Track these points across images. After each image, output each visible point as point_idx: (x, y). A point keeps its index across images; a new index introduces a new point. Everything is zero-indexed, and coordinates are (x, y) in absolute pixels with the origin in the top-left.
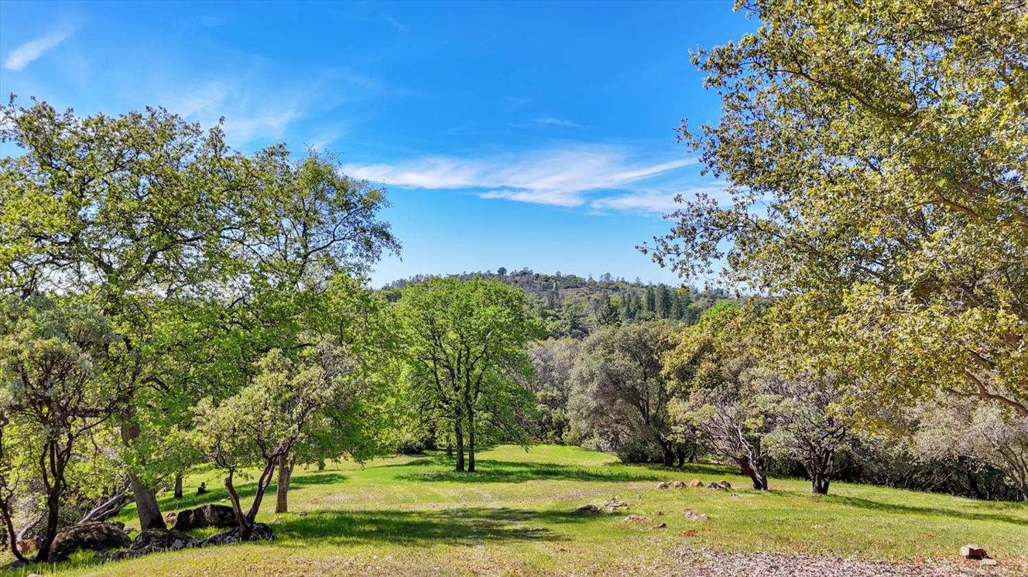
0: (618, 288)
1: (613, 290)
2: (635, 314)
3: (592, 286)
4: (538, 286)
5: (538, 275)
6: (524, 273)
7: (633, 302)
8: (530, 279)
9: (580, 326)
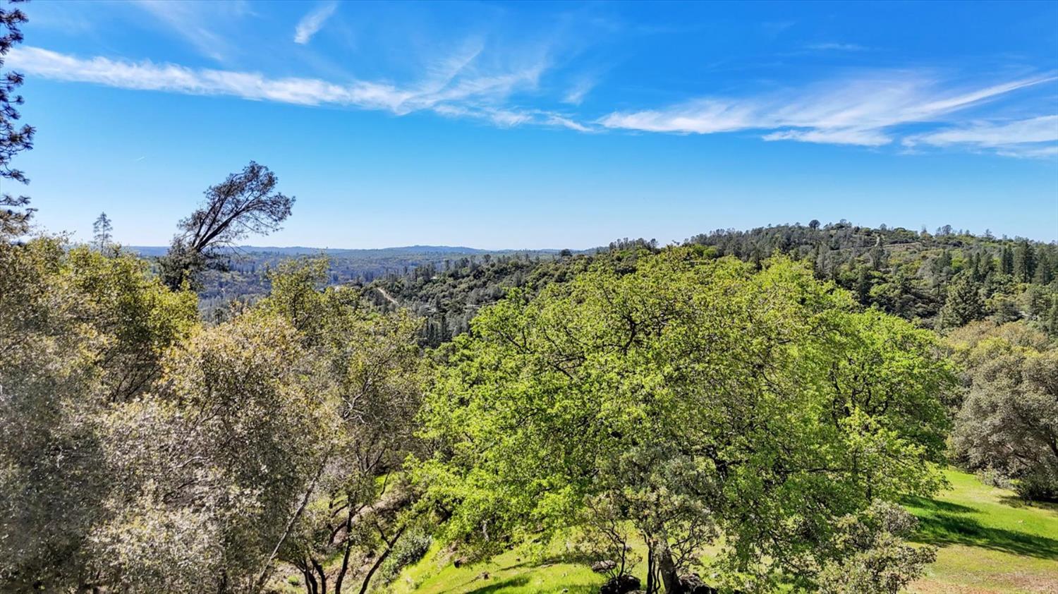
0: (961, 243)
1: (955, 245)
2: (985, 276)
3: (927, 241)
4: (858, 241)
5: (858, 228)
6: (840, 227)
7: (983, 262)
8: (849, 232)
9: (913, 290)
